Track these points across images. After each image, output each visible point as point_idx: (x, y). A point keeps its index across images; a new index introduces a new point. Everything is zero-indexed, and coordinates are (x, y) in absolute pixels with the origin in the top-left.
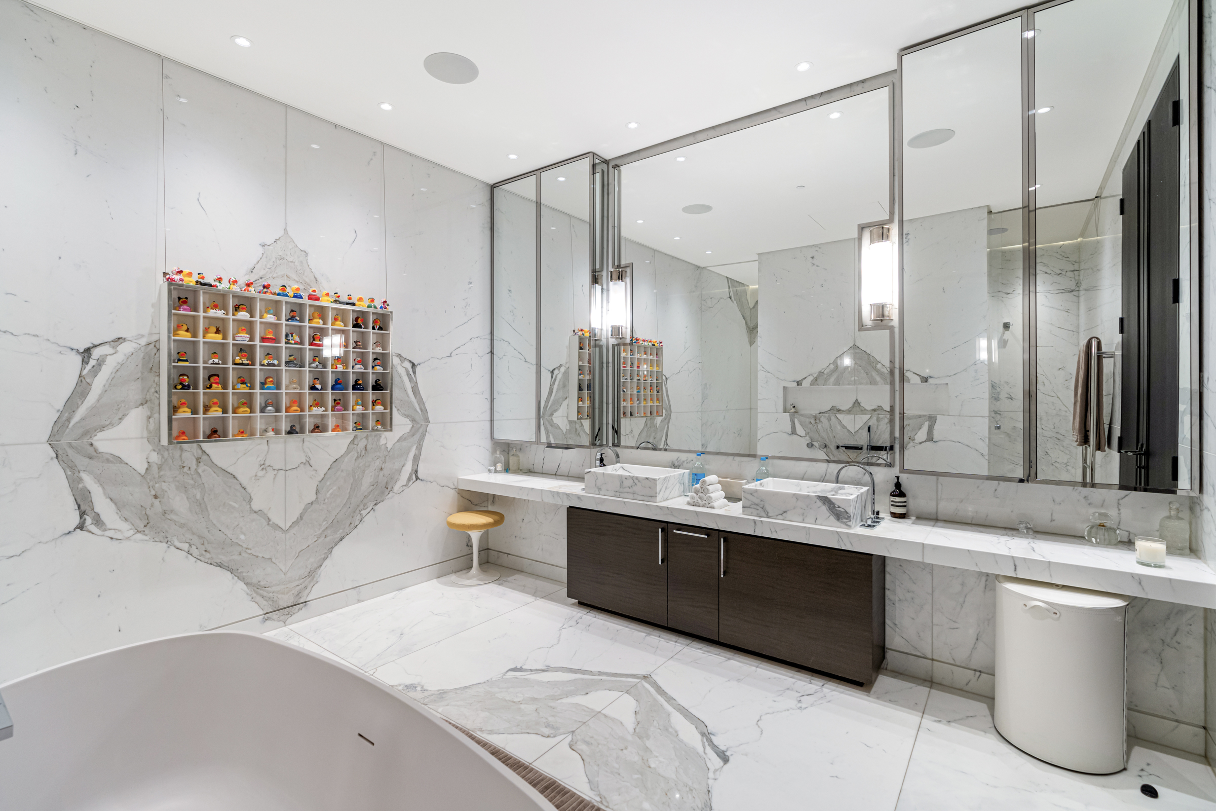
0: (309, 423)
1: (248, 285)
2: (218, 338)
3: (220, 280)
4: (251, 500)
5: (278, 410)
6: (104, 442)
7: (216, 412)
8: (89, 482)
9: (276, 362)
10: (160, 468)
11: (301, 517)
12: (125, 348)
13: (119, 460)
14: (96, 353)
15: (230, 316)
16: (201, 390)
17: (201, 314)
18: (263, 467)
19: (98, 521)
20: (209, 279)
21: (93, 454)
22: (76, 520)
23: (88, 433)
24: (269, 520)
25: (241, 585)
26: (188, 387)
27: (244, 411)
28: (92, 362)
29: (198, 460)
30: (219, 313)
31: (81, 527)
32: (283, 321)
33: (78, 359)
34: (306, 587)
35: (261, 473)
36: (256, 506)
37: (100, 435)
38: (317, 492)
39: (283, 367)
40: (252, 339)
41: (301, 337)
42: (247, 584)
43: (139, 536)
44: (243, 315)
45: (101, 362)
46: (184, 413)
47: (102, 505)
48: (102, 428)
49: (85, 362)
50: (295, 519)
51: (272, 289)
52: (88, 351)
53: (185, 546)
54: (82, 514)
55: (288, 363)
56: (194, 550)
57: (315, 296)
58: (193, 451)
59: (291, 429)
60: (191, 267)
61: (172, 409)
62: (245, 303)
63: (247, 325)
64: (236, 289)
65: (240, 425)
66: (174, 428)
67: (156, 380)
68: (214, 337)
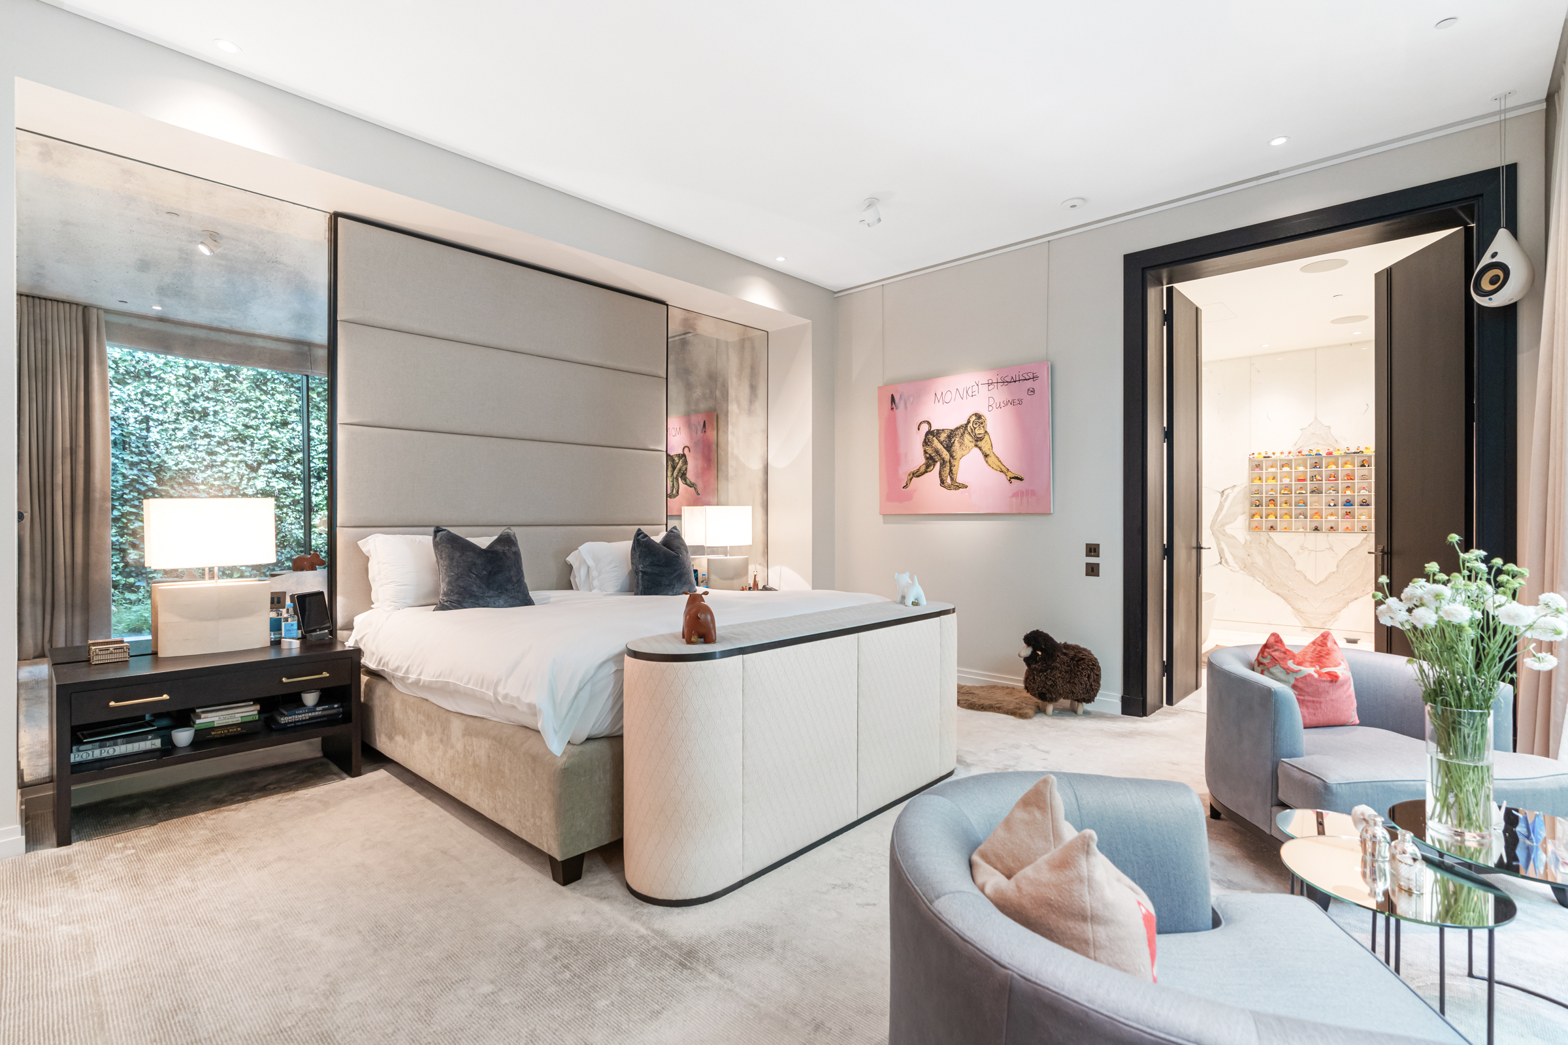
0: (1325, 526)
1: (1289, 453)
2: (1273, 482)
3: (1274, 454)
4: (1295, 565)
5: (1306, 518)
6: (1229, 529)
7: (1272, 518)
8: (1223, 545)
9: (1304, 492)
10: (1250, 543)
11: (1326, 579)
12: (1237, 490)
13: (1234, 537)
14: (1226, 493)
15: (1279, 471)
16: (1264, 507)
17: (1264, 471)
18: (1302, 548)
19: (1226, 562)
20: (1270, 454)
21: (1225, 534)
22: (1219, 560)
23: (1223, 525)
24: (1306, 577)
25: (1289, 607)
26: (1258, 506)
27: (1287, 518)
28: (1224, 496)
29: (1268, 541)
30: (1273, 470)
31: (1221, 563)
32: (1308, 470)
33: (1220, 495)
34: (1329, 621)
35: (1301, 551)
36: (1298, 567)
37: (1227, 526)
38: (1338, 567)
39: (1308, 494)
40: (1291, 481)
41: (1321, 477)
42: (1293, 608)
43: (1242, 571)
44: (1286, 469)
45: (1227, 496)
46: (1257, 518)
47: (1228, 555)
48: (1228, 523)
49: (1222, 496)
50: (1322, 580)
51: (1303, 453)
52: (1223, 491)
53: (1262, 581)
54: (1221, 558)
55: (1312, 492)
56: (1265, 583)
57: (1330, 454)
58: (1263, 536)
59: (1316, 529)
60: (1260, 450)
61: (1253, 516)
62: (1287, 463)
63: (1289, 475)
64: (1283, 457)
65: (1285, 525)
66: (1254, 525)
67: (1247, 504)
68: (1271, 482)
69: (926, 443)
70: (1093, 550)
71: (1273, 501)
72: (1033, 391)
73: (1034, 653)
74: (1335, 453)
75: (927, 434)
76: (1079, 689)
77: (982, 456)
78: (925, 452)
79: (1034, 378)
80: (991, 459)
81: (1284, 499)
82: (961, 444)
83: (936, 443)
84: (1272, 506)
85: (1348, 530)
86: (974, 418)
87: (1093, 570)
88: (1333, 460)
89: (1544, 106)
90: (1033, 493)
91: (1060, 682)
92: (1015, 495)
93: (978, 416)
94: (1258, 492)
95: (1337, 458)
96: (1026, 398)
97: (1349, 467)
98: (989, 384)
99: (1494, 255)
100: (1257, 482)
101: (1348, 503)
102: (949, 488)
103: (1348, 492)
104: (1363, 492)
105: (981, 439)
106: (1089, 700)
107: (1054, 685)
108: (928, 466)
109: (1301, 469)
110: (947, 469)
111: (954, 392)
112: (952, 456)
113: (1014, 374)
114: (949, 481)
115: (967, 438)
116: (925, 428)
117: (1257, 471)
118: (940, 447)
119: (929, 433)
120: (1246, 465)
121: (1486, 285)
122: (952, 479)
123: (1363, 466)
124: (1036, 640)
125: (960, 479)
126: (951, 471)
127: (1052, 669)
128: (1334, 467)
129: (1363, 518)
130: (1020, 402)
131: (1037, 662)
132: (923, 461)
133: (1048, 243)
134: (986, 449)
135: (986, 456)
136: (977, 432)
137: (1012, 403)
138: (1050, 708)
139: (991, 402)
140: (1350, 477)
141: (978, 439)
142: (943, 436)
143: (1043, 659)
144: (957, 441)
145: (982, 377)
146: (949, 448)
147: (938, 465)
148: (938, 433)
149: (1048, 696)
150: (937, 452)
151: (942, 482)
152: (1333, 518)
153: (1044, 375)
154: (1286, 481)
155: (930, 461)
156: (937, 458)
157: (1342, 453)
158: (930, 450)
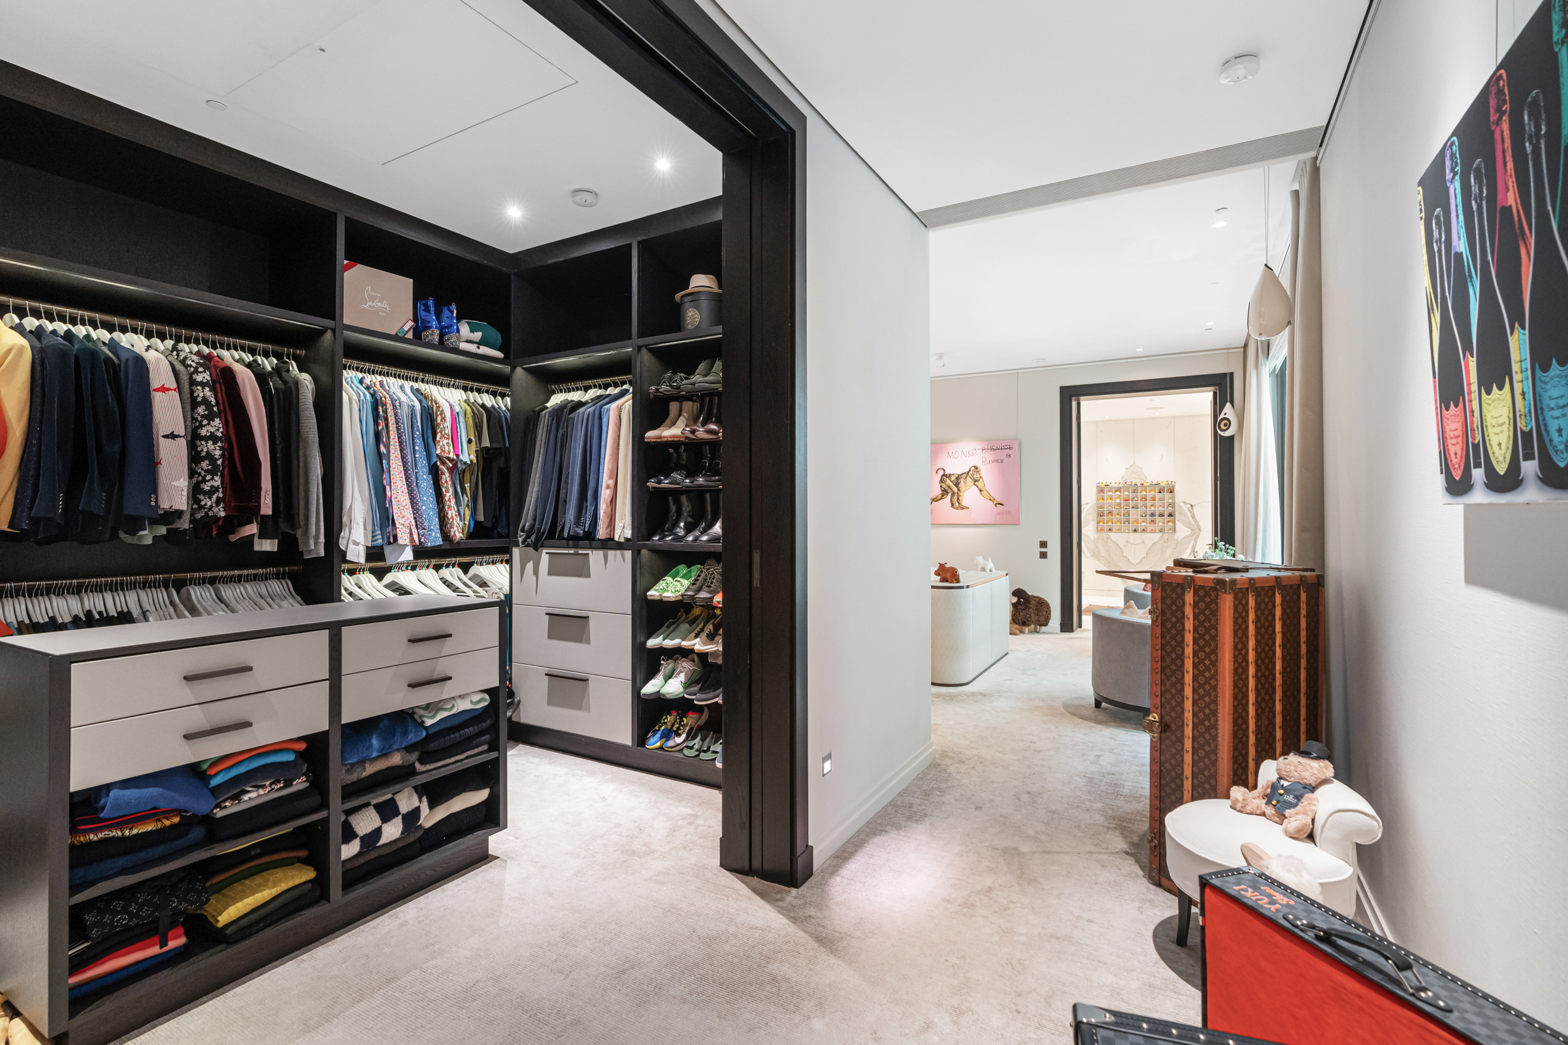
0: (1140, 529)
1: (1120, 483)
4: (1123, 553)
5: (1129, 524)
7: (1110, 524)
9: (1128, 508)
10: (1097, 539)
11: (1141, 561)
12: (1089, 505)
13: (1088, 536)
15: (1114, 494)
16: (1105, 517)
17: (1105, 494)
18: (1127, 542)
20: (1108, 484)
24: (1129, 560)
26: (1102, 516)
27: (1118, 524)
29: (1108, 538)
30: (1110, 493)
32: (1130, 494)
35: (1126, 545)
36: (1125, 555)
38: (1147, 554)
39: (1131, 509)
40: (1121, 501)
41: (1138, 498)
43: (1092, 557)
44: (1118, 493)
46: (1101, 524)
51: (1127, 484)
57: (1142, 484)
58: (1105, 535)
59: (1135, 531)
60: (1103, 481)
61: (1099, 522)
62: (1119, 490)
63: (1119, 497)
64: (1116, 485)
65: (1117, 528)
66: (1099, 528)
67: (1095, 514)
68: (1110, 501)
69: (942, 481)
70: (1043, 544)
71: (1110, 513)
72: (1010, 456)
73: (1019, 600)
74: (1145, 484)
75: (942, 476)
76: (1042, 619)
77: (978, 491)
78: (941, 487)
79: (1010, 448)
80: (984, 493)
81: (1117, 512)
82: (965, 483)
83: (948, 482)
84: (1110, 516)
85: (1152, 531)
86: (973, 468)
87: (1043, 555)
88: (1143, 488)
89: (1243, 349)
90: (1010, 512)
91: (1033, 615)
92: (999, 513)
93: (976, 468)
94: (1102, 507)
95: (1146, 487)
96: (1006, 459)
97: (1153, 493)
98: (983, 450)
99: (1225, 414)
100: (1101, 501)
101: (1153, 515)
102: (957, 508)
103: (1152, 508)
104: (1160, 508)
105: (978, 481)
106: (1046, 625)
107: (1030, 617)
108: (943, 495)
109: (1126, 493)
110: (956, 497)
111: (960, 452)
112: (959, 490)
113: (998, 445)
114: (957, 504)
115: (969, 480)
116: (941, 473)
117: (1101, 494)
118: (951, 484)
119: (944, 475)
120: (1095, 490)
121: (1223, 427)
122: (959, 503)
123: (1160, 492)
124: (1018, 593)
125: (964, 503)
126: (958, 498)
127: (1029, 608)
128: (1144, 493)
129: (1161, 524)
130: (1002, 461)
131: (1021, 605)
132: (940, 492)
133: (1017, 374)
134: (981, 487)
135: (981, 491)
136: (975, 476)
137: (997, 461)
138: (1027, 630)
139: (984, 460)
140: (1153, 499)
141: (976, 481)
142: (953, 478)
143: (1024, 603)
144: (962, 480)
145: (979, 445)
146: (957, 485)
147: (950, 495)
148: (950, 476)
149: (1027, 623)
150: (949, 487)
151: (953, 505)
152: (1144, 524)
153: (1016, 447)
154: (1118, 501)
155: (945, 492)
156: (949, 491)
157: (1148, 484)
158: (944, 486)
